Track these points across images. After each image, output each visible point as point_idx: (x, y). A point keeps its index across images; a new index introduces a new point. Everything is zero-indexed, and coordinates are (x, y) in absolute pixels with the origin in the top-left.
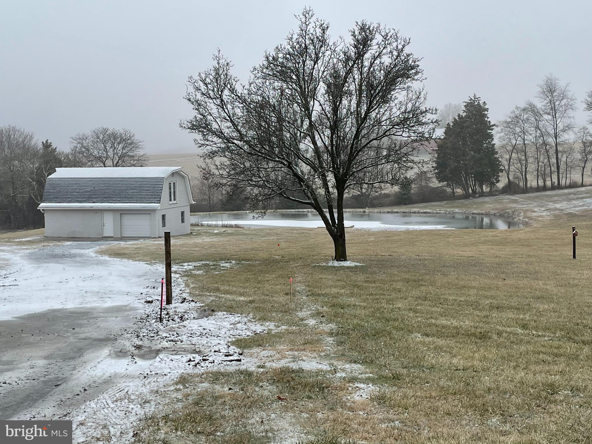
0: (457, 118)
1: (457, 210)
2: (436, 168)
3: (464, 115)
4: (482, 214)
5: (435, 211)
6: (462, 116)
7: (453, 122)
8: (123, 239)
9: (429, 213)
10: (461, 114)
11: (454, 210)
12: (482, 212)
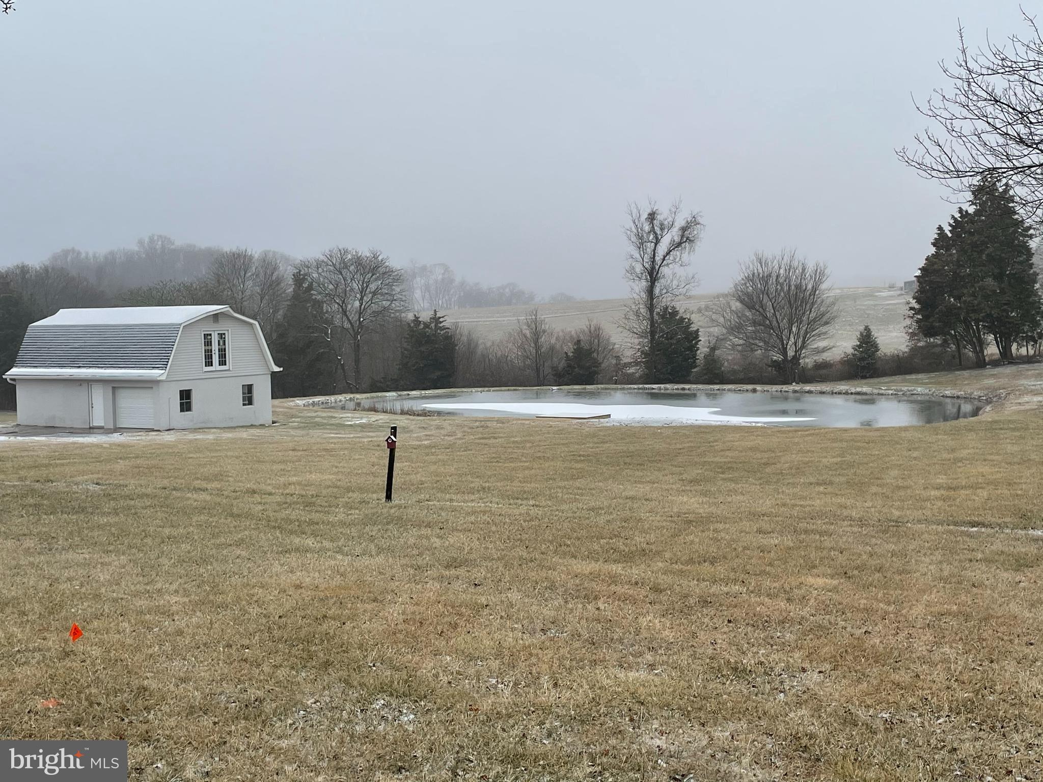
0: (957, 215)
1: (919, 389)
2: (917, 312)
3: (971, 210)
4: (958, 397)
5: (876, 391)
6: (967, 211)
7: (950, 225)
8: (117, 430)
9: (865, 394)
10: (964, 209)
11: (914, 390)
12: (959, 393)
